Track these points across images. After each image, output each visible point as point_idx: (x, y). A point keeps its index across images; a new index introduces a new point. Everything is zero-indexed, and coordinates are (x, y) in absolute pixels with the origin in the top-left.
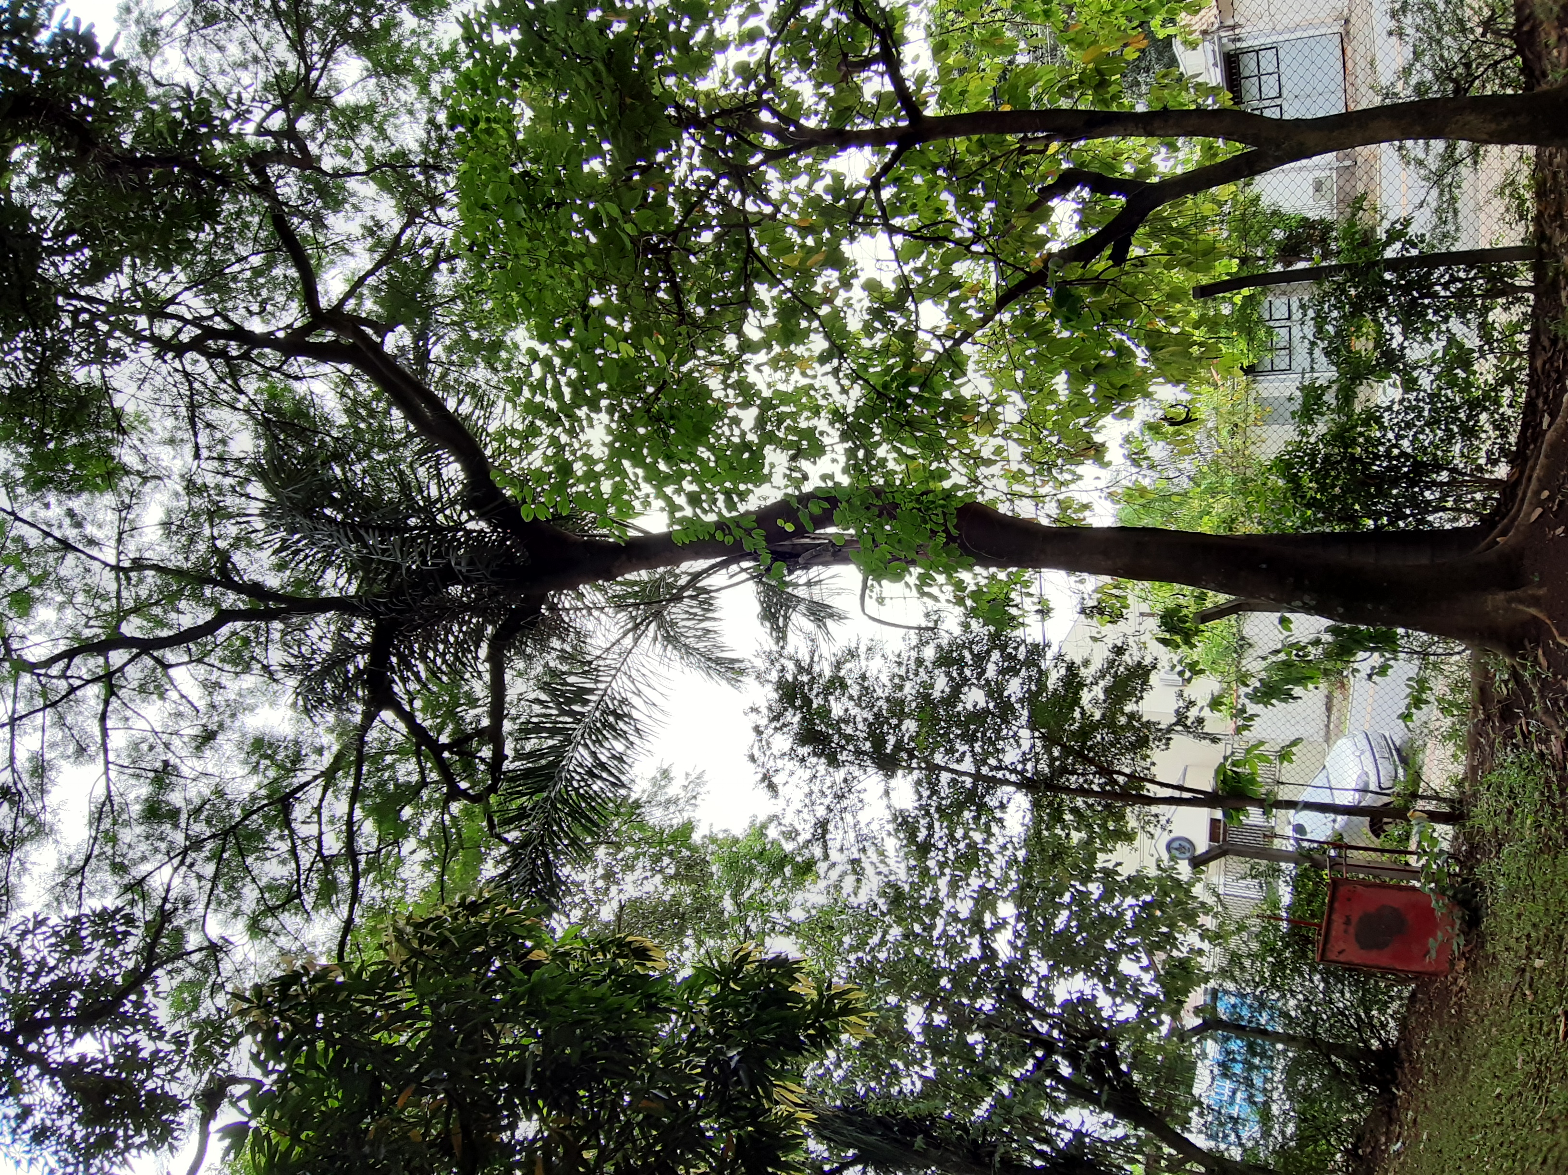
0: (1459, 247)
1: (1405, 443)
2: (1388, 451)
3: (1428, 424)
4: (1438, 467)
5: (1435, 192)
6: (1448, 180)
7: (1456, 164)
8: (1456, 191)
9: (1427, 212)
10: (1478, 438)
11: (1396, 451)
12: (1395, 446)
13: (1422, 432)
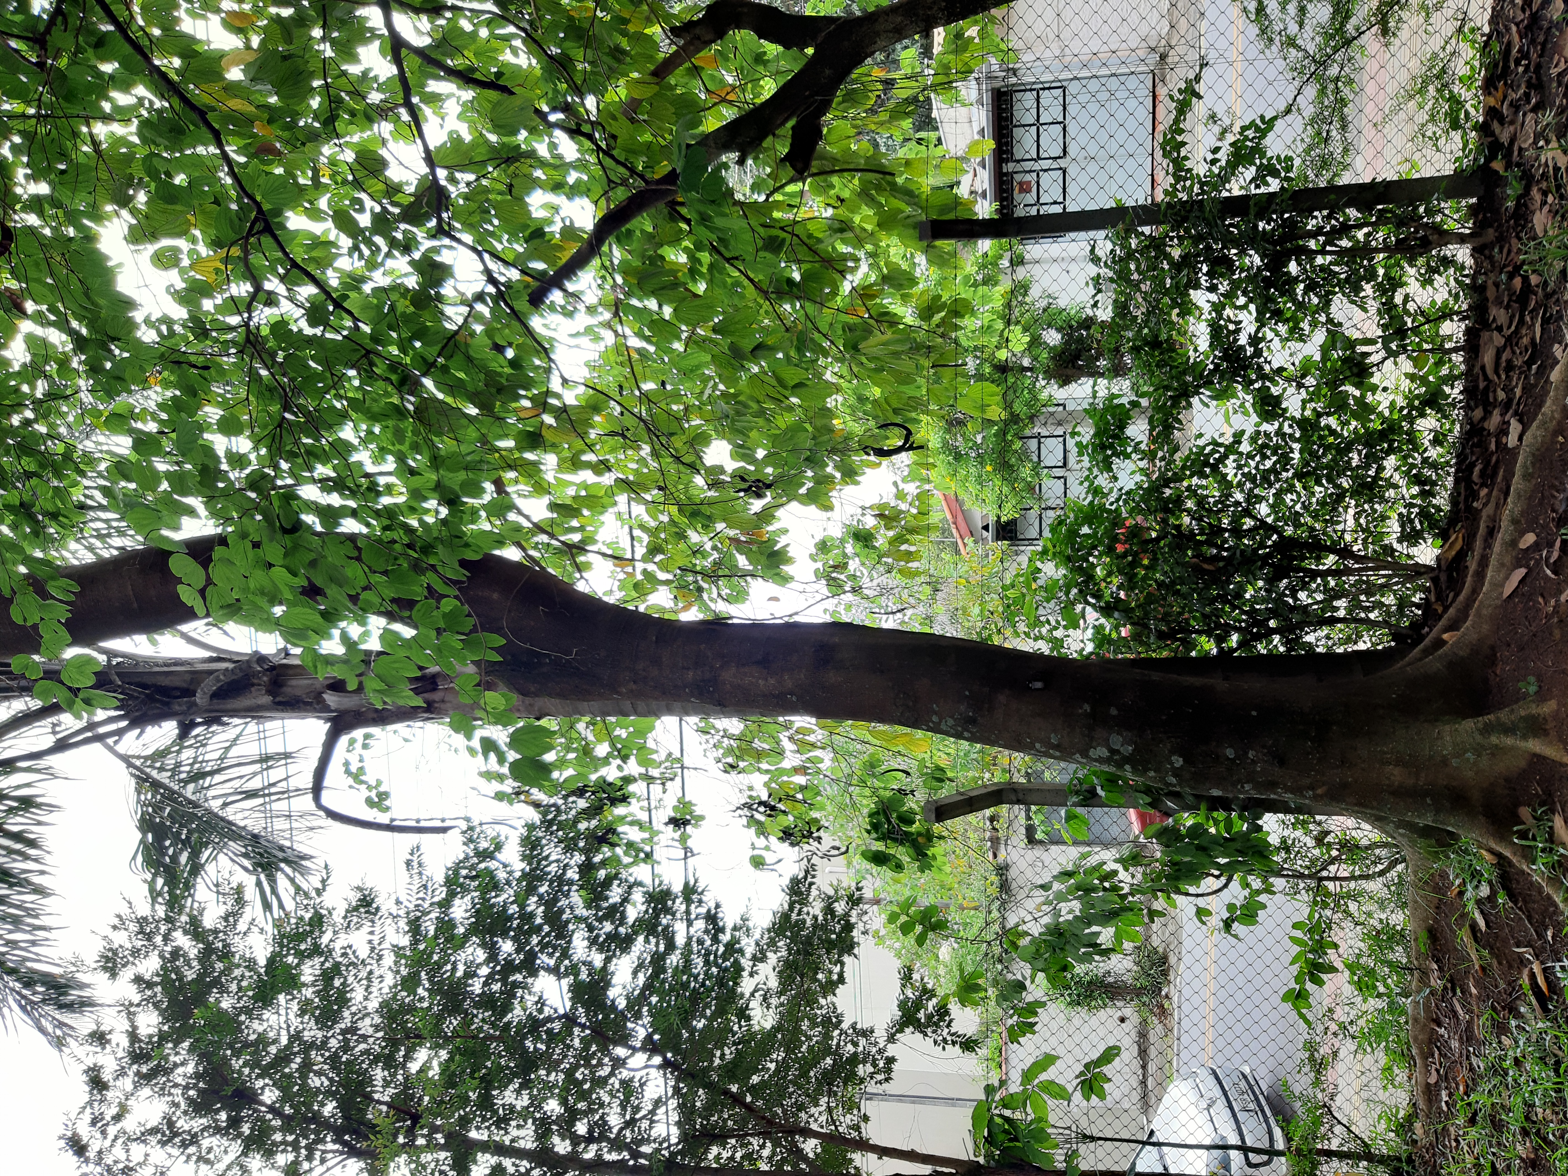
0: (1346, 179)
1: (1263, 509)
2: (1236, 521)
3: (1300, 476)
4: (1318, 548)
5: (1311, 91)
6: (1334, 71)
7: (1348, 43)
8: (1346, 92)
9: (1296, 122)
10: (1383, 500)
11: (1248, 523)
12: (1247, 513)
13: (1291, 489)
